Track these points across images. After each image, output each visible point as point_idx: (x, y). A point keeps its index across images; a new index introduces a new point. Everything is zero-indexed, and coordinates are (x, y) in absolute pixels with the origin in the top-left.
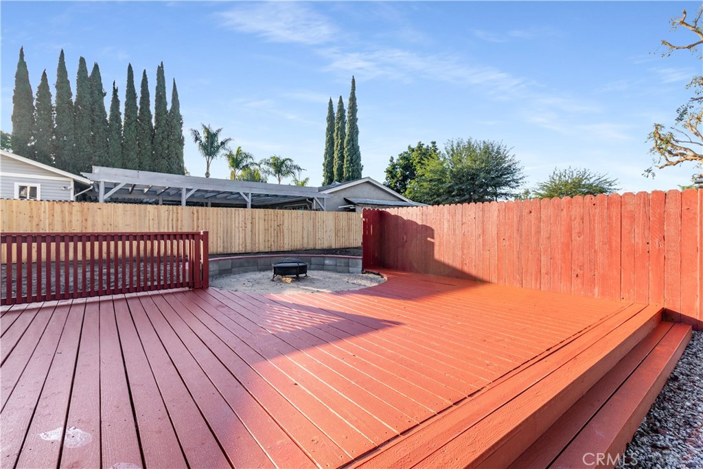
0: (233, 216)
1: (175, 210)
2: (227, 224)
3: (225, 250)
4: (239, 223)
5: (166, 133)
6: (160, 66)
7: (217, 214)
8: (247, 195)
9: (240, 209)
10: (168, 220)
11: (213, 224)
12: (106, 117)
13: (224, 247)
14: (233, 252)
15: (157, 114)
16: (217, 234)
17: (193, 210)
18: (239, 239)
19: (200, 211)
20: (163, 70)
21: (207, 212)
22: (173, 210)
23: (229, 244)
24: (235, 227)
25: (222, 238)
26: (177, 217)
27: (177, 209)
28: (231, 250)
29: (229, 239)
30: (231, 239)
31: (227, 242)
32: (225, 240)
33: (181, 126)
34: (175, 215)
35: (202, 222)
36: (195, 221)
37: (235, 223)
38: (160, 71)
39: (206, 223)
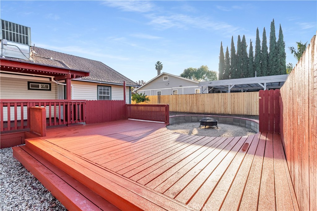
0: (253, 96)
1: (224, 95)
2: (249, 100)
3: (248, 113)
4: (256, 100)
5: (275, 54)
6: (272, 21)
7: (244, 96)
8: (263, 84)
9: (257, 92)
10: (222, 99)
11: (241, 100)
12: (247, 55)
13: (247, 111)
14: (253, 114)
15: (271, 46)
16: (244, 105)
17: (232, 94)
18: (256, 108)
19: (235, 95)
20: (274, 23)
21: (239, 95)
22: (223, 95)
23: (250, 111)
24: (254, 102)
25: (246, 107)
26: (225, 97)
27: (225, 94)
28: (251, 113)
29: (250, 108)
30: (251, 108)
31: (249, 109)
32: (248, 108)
33: (284, 47)
34: (224, 97)
35: (236, 100)
36: (233, 99)
37: (254, 100)
38: (273, 24)
39: (238, 100)
